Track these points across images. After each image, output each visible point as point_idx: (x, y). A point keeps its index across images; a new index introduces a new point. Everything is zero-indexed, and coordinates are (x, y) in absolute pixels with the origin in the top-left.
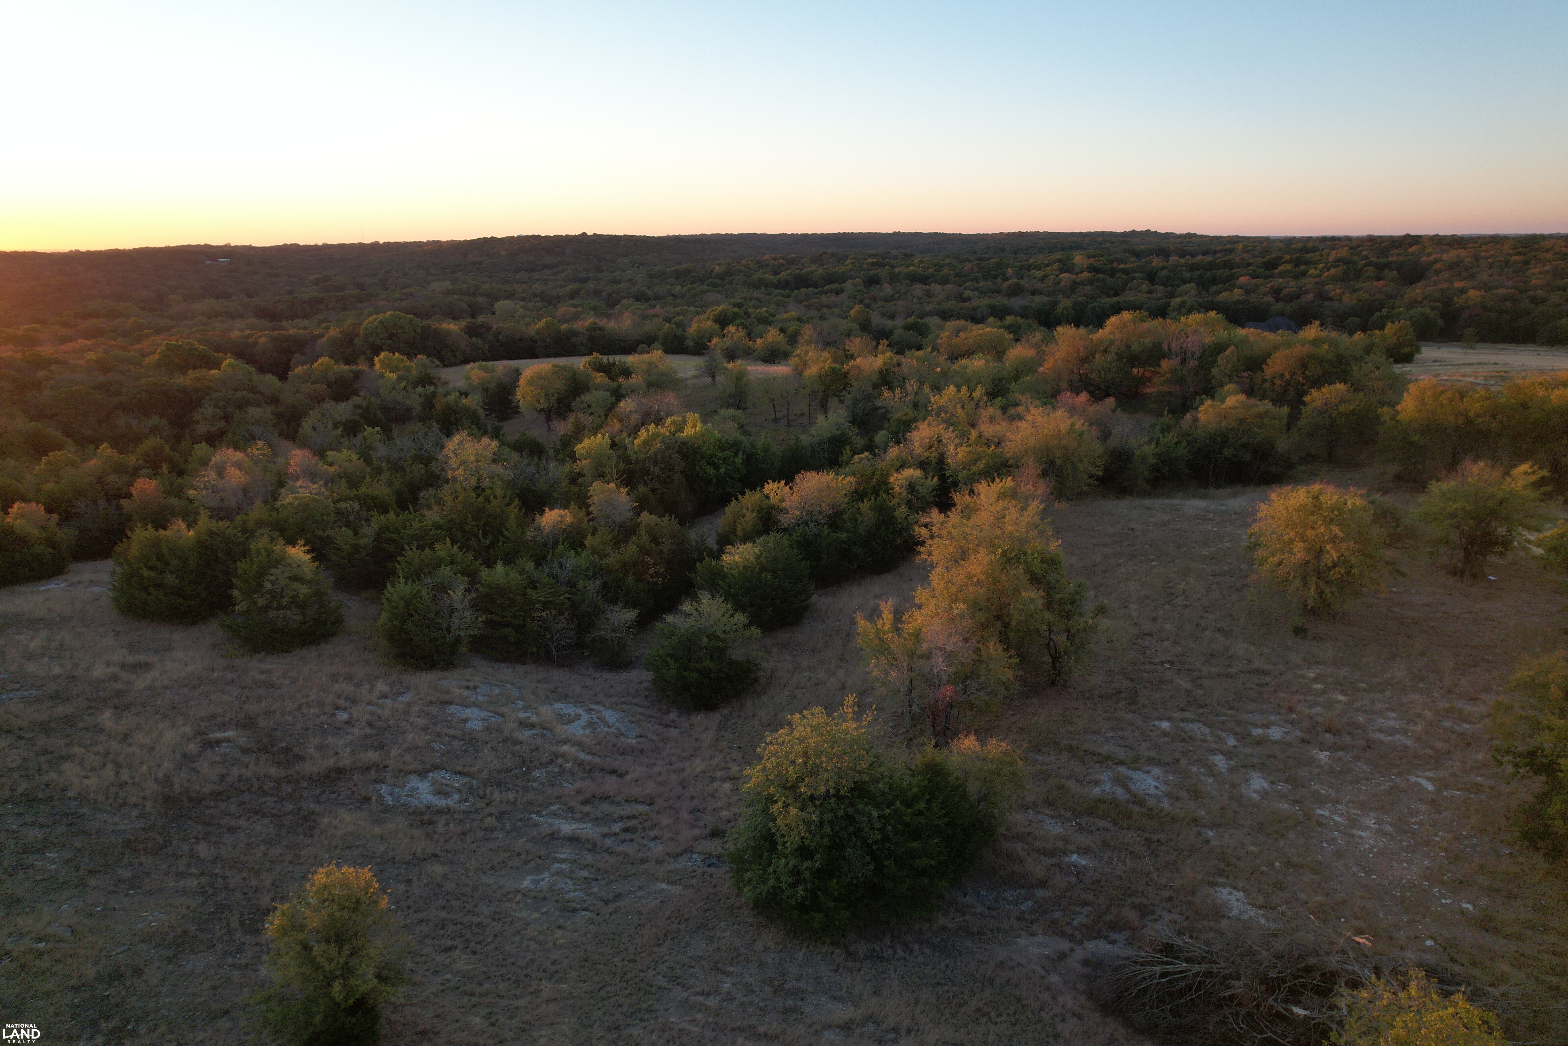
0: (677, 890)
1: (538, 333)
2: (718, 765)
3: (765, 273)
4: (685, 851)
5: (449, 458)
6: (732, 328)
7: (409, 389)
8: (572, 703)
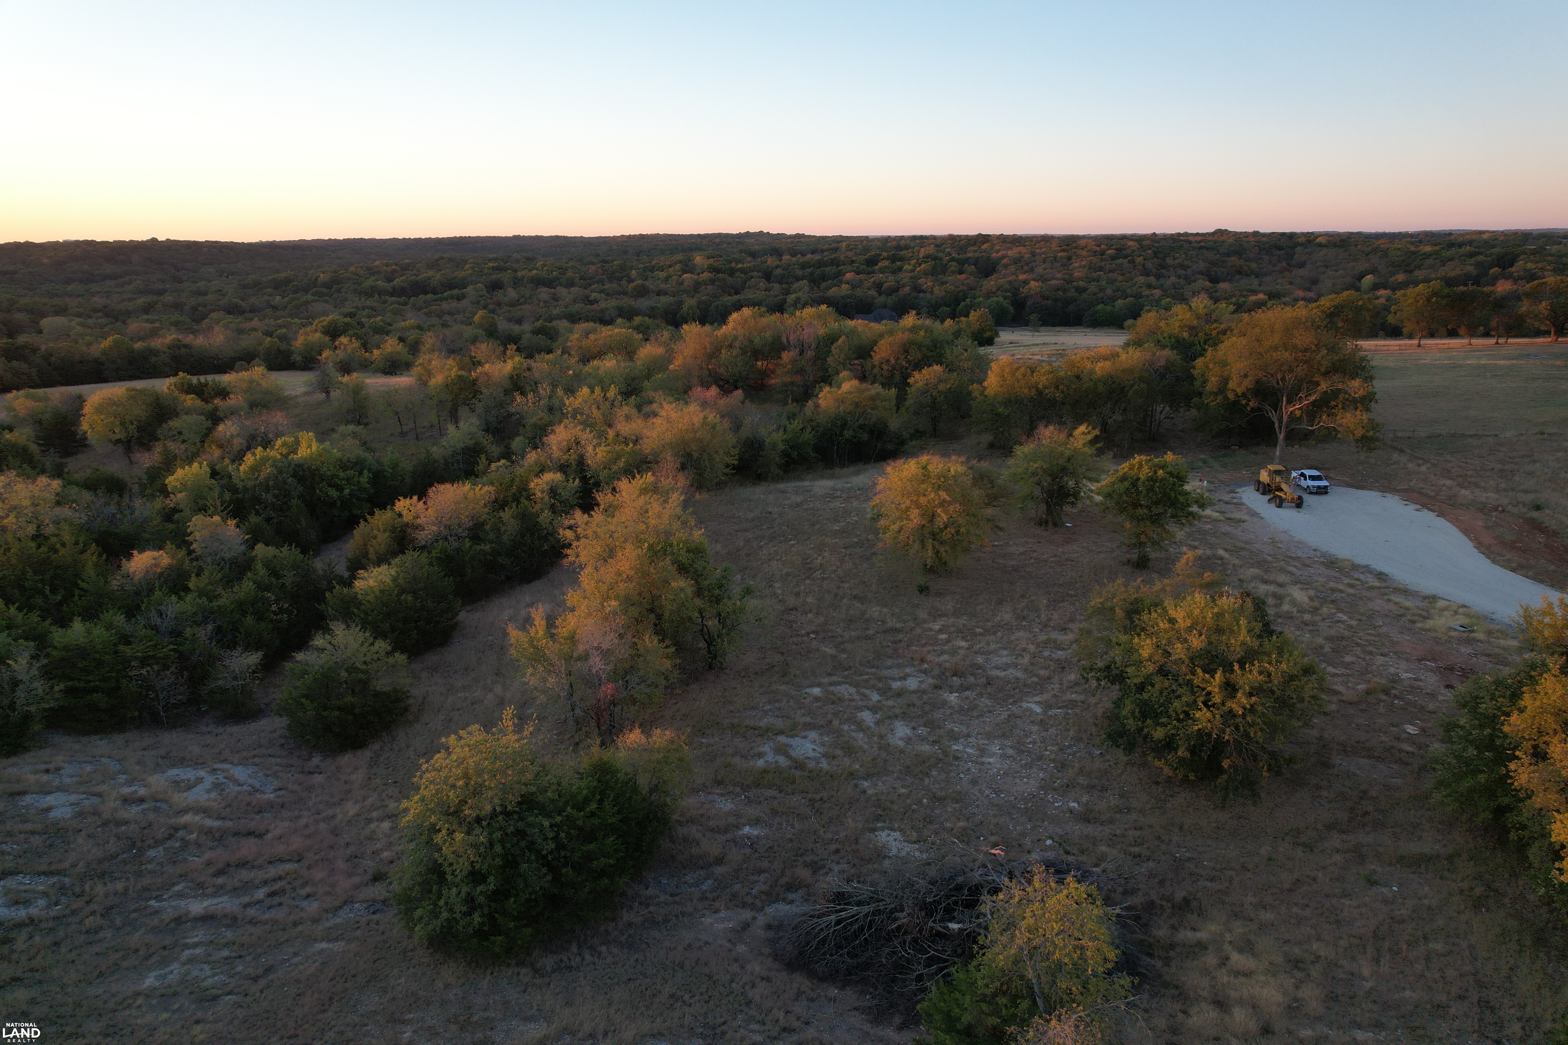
0: (338, 946)
1: (104, 353)
2: (373, 805)
3: (376, 280)
4: (345, 903)
6: (344, 340)
8: (190, 766)
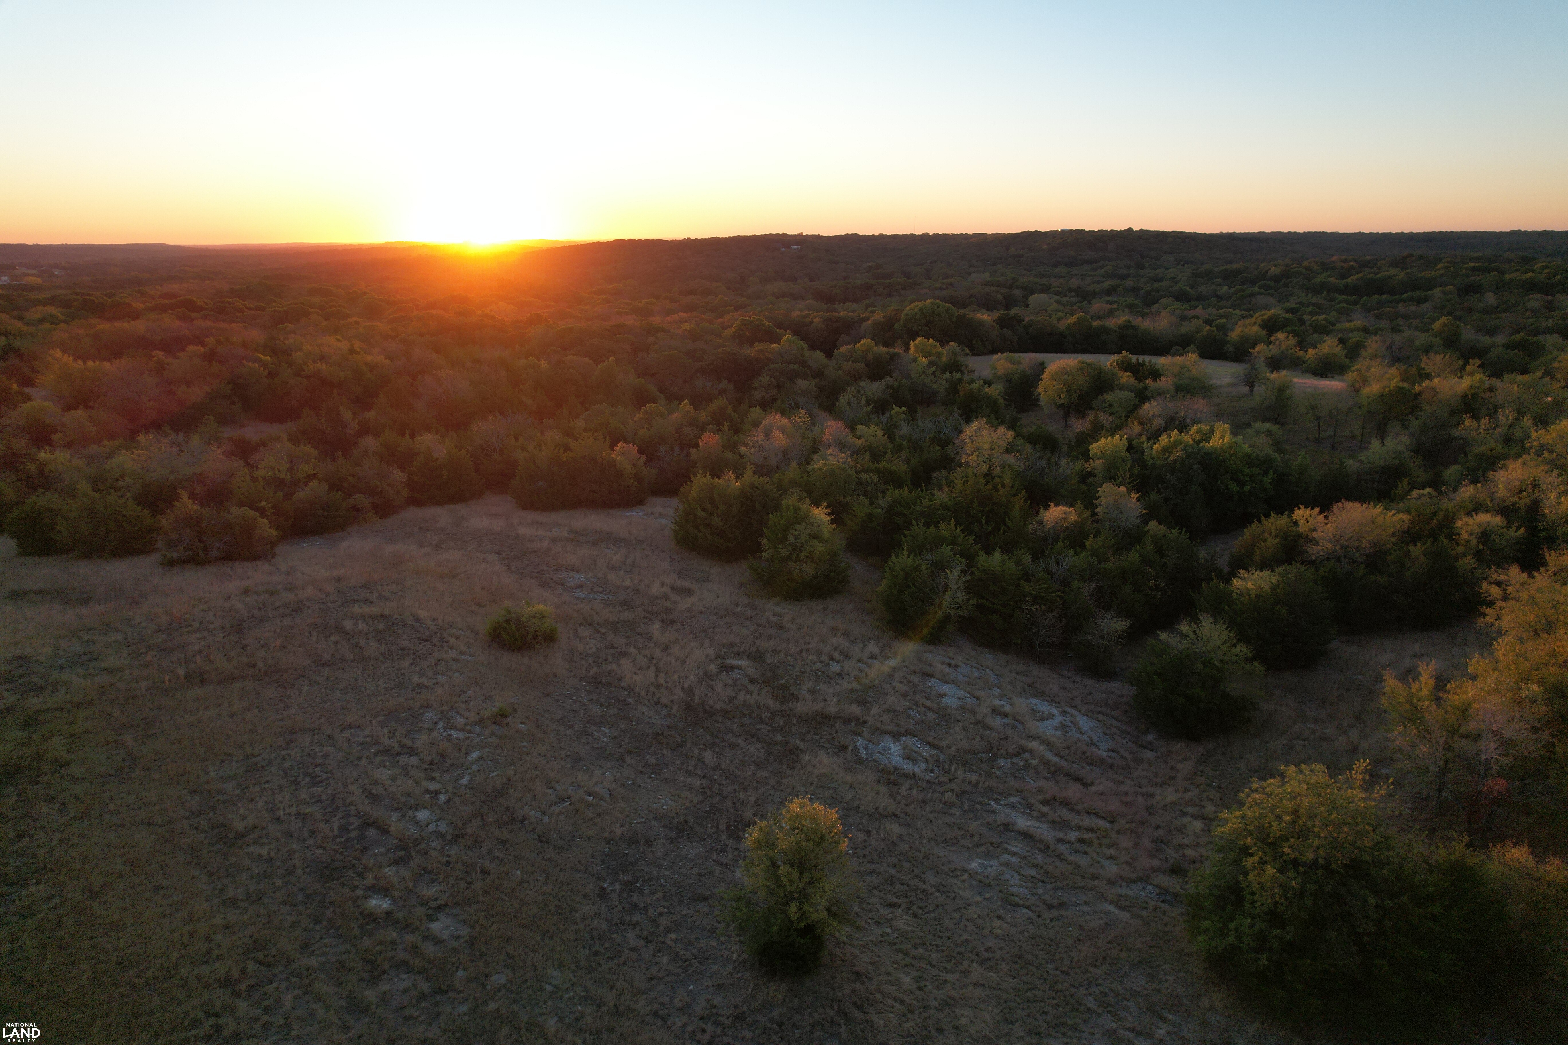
0: (1124, 916)
1: (1069, 327)
2: (1191, 800)
3: (1329, 276)
4: (1140, 880)
5: (965, 443)
6: (1281, 335)
7: (938, 374)
8: (1047, 701)
